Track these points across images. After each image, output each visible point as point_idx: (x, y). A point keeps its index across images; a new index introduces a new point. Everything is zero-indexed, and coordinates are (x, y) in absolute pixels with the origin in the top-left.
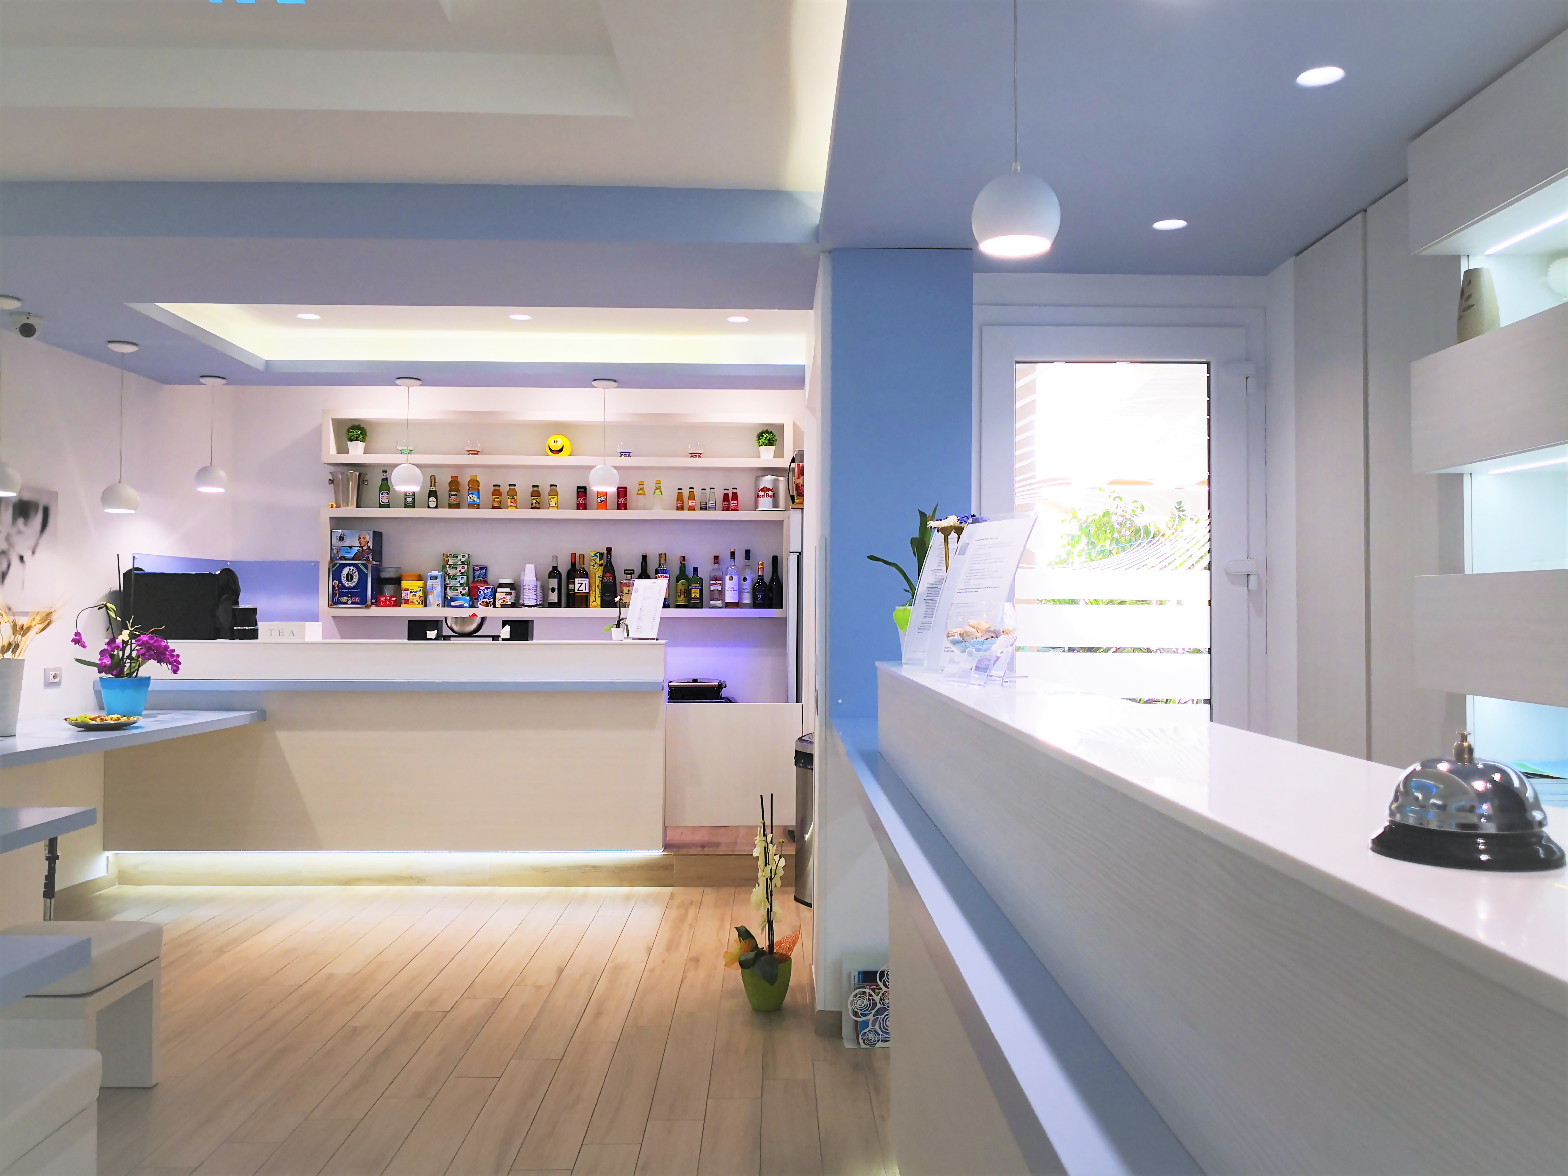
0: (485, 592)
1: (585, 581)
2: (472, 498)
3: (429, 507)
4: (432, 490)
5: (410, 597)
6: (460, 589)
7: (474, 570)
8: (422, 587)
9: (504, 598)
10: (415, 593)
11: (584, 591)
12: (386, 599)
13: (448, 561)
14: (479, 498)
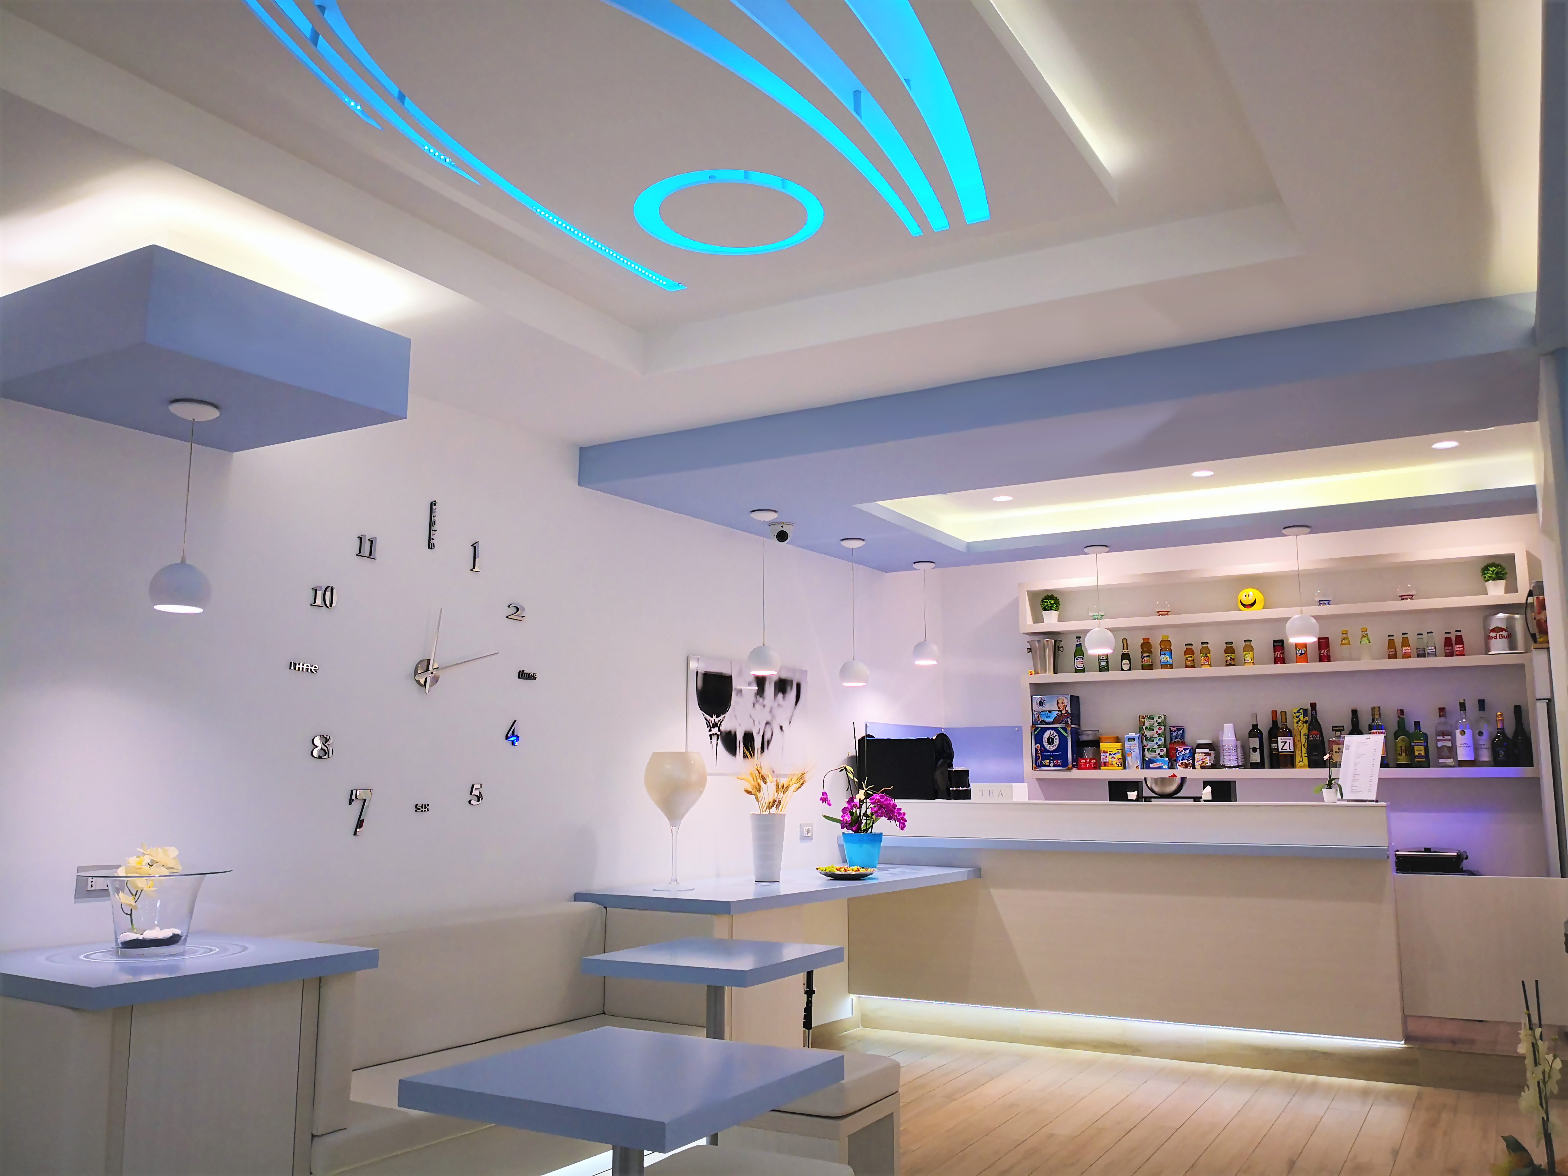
0: (1183, 753)
1: (1289, 740)
2: (1165, 659)
3: (1122, 670)
4: (1125, 653)
5: (1109, 759)
6: (1158, 751)
7: (1171, 731)
8: (1120, 749)
9: (1204, 759)
10: (1114, 756)
11: (1288, 750)
12: (1086, 761)
13: (1144, 723)
14: (1171, 658)
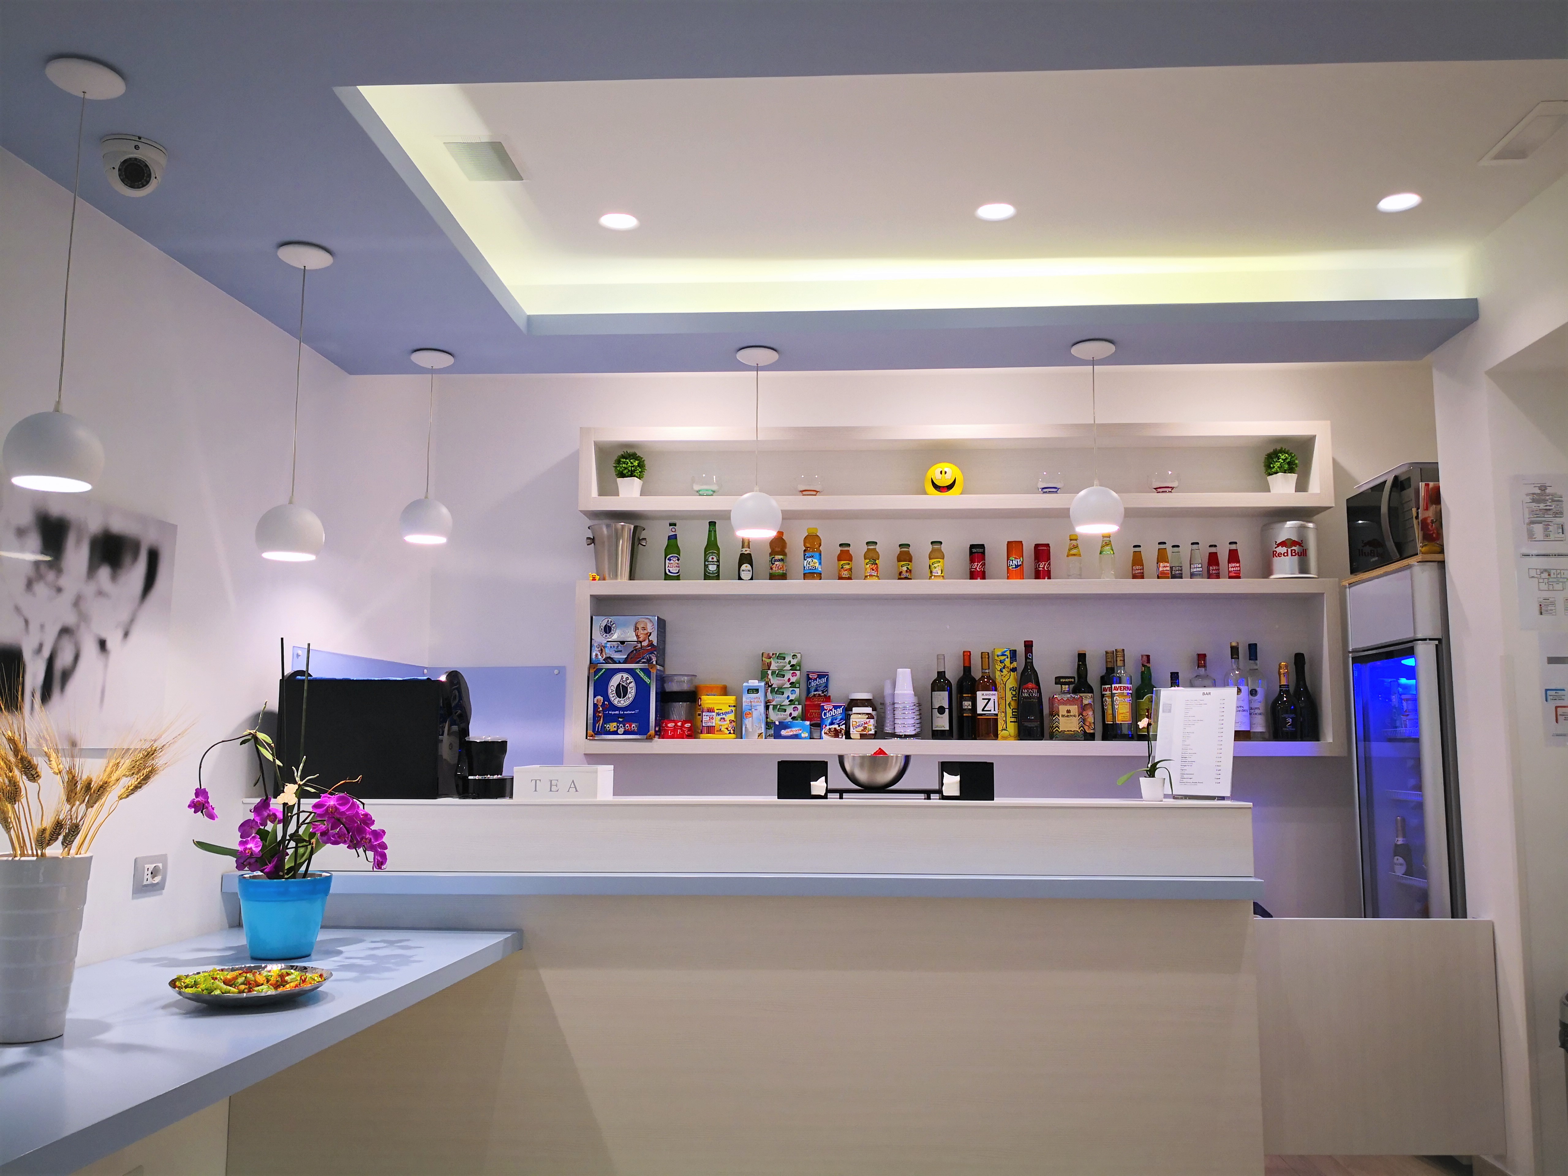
0: (832, 713)
1: (993, 695)
2: (809, 564)
3: (740, 578)
4: (746, 553)
5: (716, 722)
6: (790, 710)
7: (809, 679)
8: (734, 706)
9: (866, 723)
10: (724, 716)
11: (993, 712)
12: (676, 725)
13: (769, 665)
14: (820, 563)
